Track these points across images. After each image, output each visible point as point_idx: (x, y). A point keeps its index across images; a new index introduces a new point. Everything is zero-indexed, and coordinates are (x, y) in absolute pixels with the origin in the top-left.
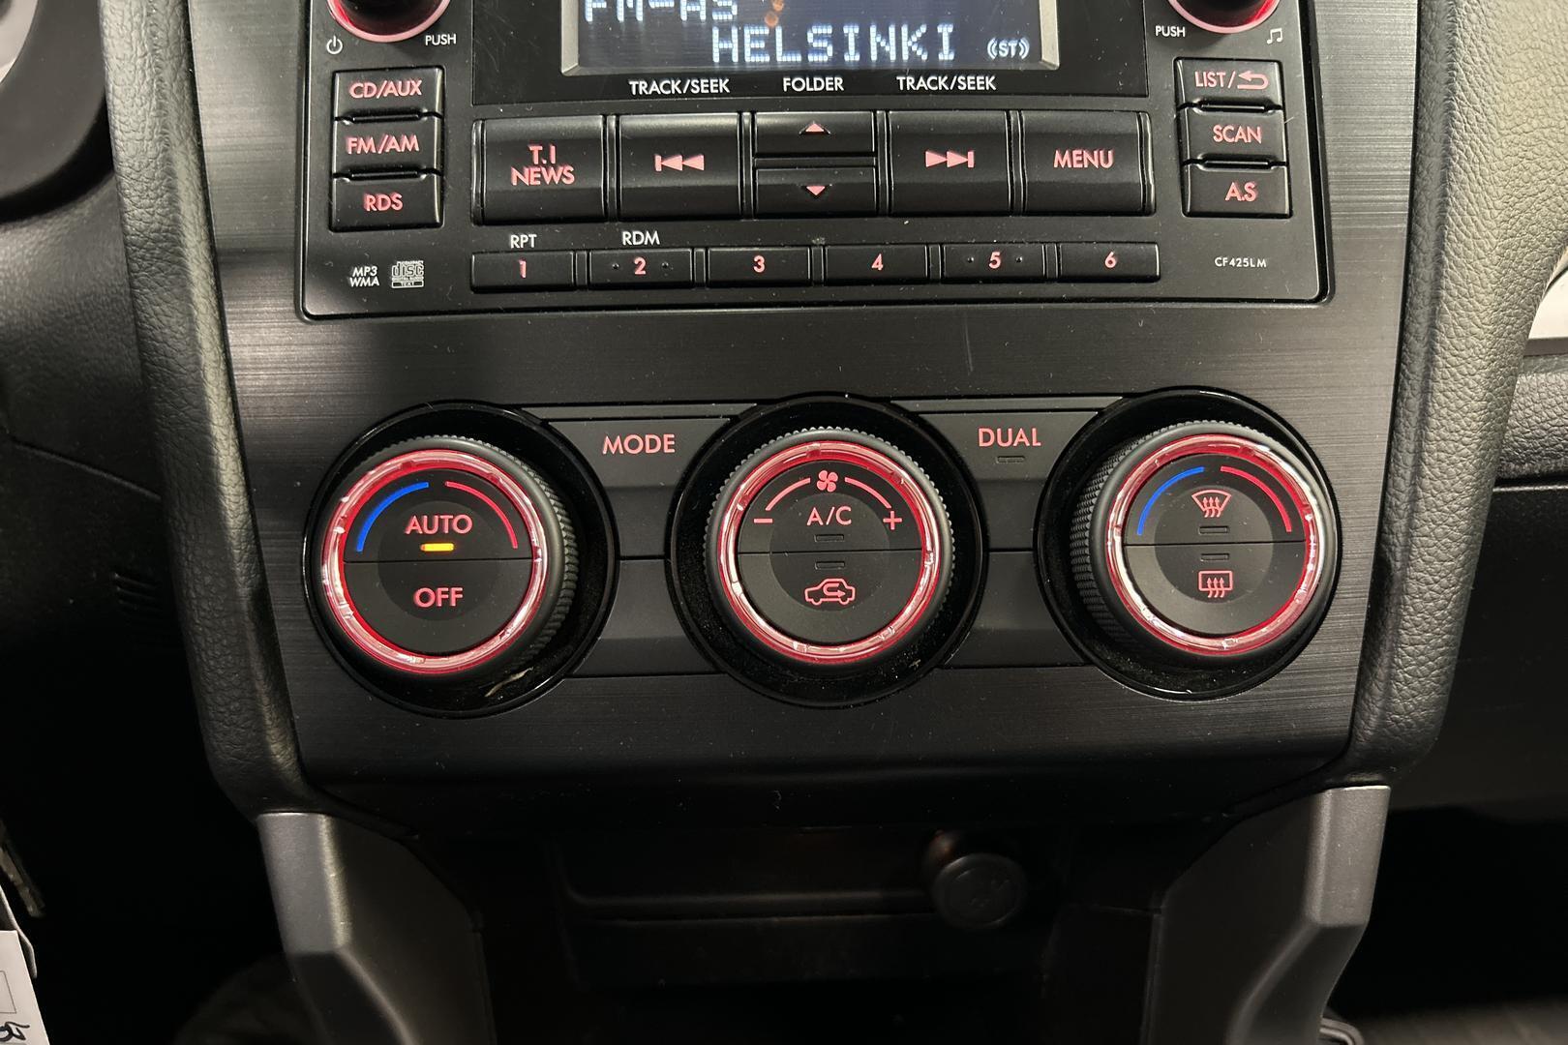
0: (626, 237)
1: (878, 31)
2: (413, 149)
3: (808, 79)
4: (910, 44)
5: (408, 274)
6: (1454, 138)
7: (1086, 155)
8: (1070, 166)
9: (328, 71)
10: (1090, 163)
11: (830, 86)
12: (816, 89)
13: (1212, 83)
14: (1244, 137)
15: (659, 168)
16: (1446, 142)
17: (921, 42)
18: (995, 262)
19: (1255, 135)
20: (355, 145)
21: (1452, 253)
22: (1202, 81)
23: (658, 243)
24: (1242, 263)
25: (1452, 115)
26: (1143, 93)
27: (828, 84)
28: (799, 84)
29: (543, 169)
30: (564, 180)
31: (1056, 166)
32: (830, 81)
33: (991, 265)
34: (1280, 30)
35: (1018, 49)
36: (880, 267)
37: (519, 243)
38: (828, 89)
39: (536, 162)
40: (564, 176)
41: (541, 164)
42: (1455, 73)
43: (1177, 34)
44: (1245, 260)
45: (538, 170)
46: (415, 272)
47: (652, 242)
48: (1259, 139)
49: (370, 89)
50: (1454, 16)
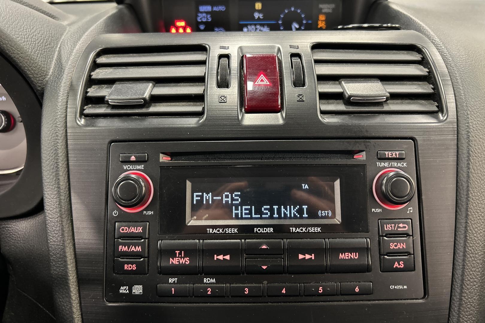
0: (205, 280)
1: (284, 208)
2: (139, 250)
3: (262, 228)
4: (294, 211)
5: (138, 290)
6: (467, 246)
7: (350, 254)
8: (344, 258)
9: (113, 222)
10: (351, 257)
11: (269, 231)
12: (265, 232)
13: (390, 228)
14: (400, 246)
15: (215, 259)
16: (465, 247)
17: (297, 211)
18: (320, 291)
19: (403, 246)
20: (122, 248)
21: (466, 285)
22: (387, 228)
23: (215, 282)
24: (399, 287)
25: (467, 239)
26: (368, 231)
27: (268, 230)
28: (259, 230)
29: (180, 258)
30: (186, 262)
31: (340, 258)
32: (269, 229)
33: (319, 291)
34: (411, 208)
35: (328, 213)
36: (284, 292)
37: (172, 281)
38: (268, 232)
39: (177, 256)
40: (186, 261)
41: (179, 257)
42: (468, 224)
43: (379, 211)
44: (400, 286)
45: (178, 258)
46: (140, 289)
47: (213, 282)
48: (405, 247)
49: (126, 230)
50: (468, 205)
